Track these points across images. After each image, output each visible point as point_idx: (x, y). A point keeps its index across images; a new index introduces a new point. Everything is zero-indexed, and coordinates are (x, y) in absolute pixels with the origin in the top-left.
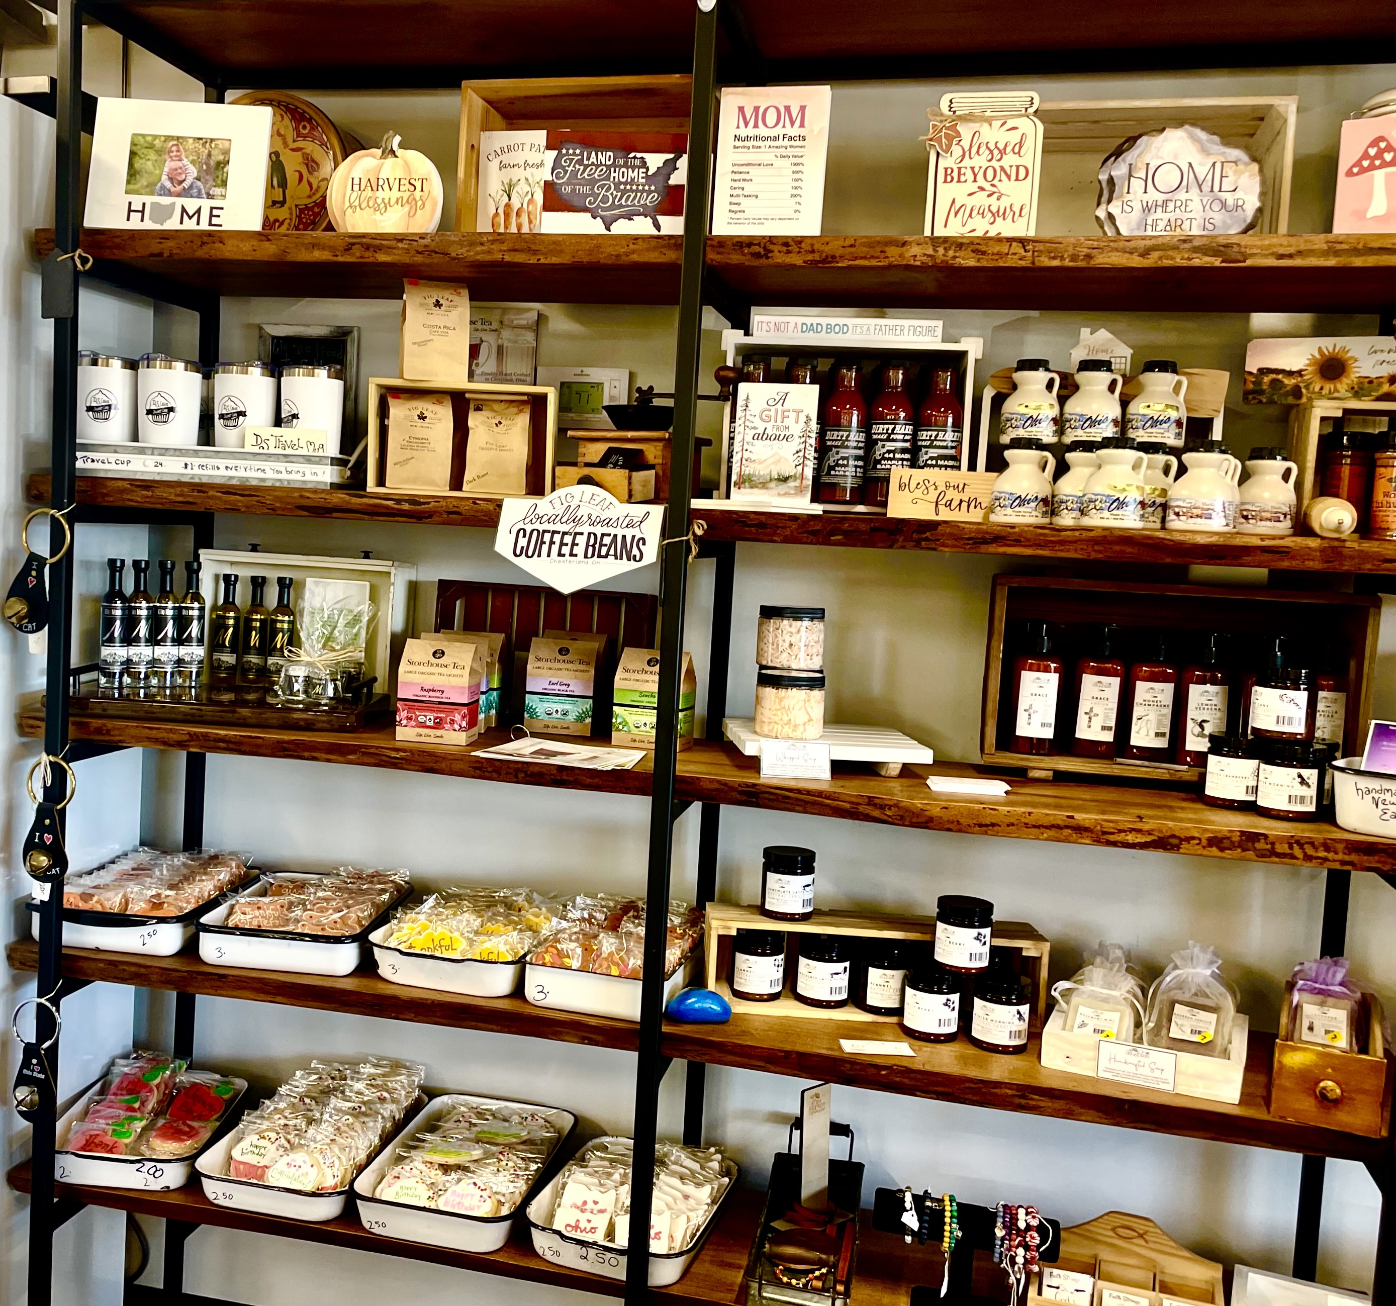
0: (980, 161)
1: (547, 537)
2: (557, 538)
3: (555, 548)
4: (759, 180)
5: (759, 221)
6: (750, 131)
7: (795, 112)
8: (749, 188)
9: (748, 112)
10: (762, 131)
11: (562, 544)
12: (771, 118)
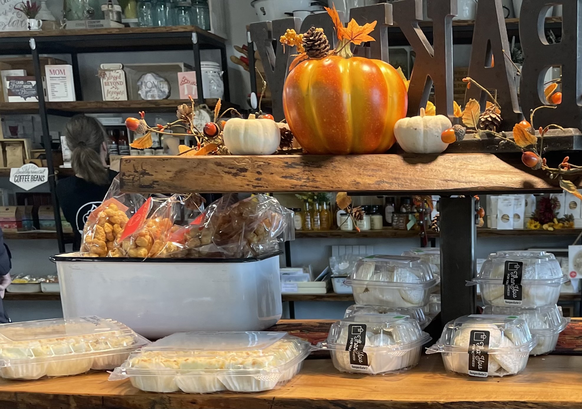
0: (112, 80)
1: (22, 177)
2: (24, 177)
3: (24, 179)
4: (57, 88)
5: (59, 97)
6: (53, 76)
7: (62, 71)
8: (55, 90)
9: (52, 71)
10: (56, 76)
11: (26, 178)
12: (57, 72)
